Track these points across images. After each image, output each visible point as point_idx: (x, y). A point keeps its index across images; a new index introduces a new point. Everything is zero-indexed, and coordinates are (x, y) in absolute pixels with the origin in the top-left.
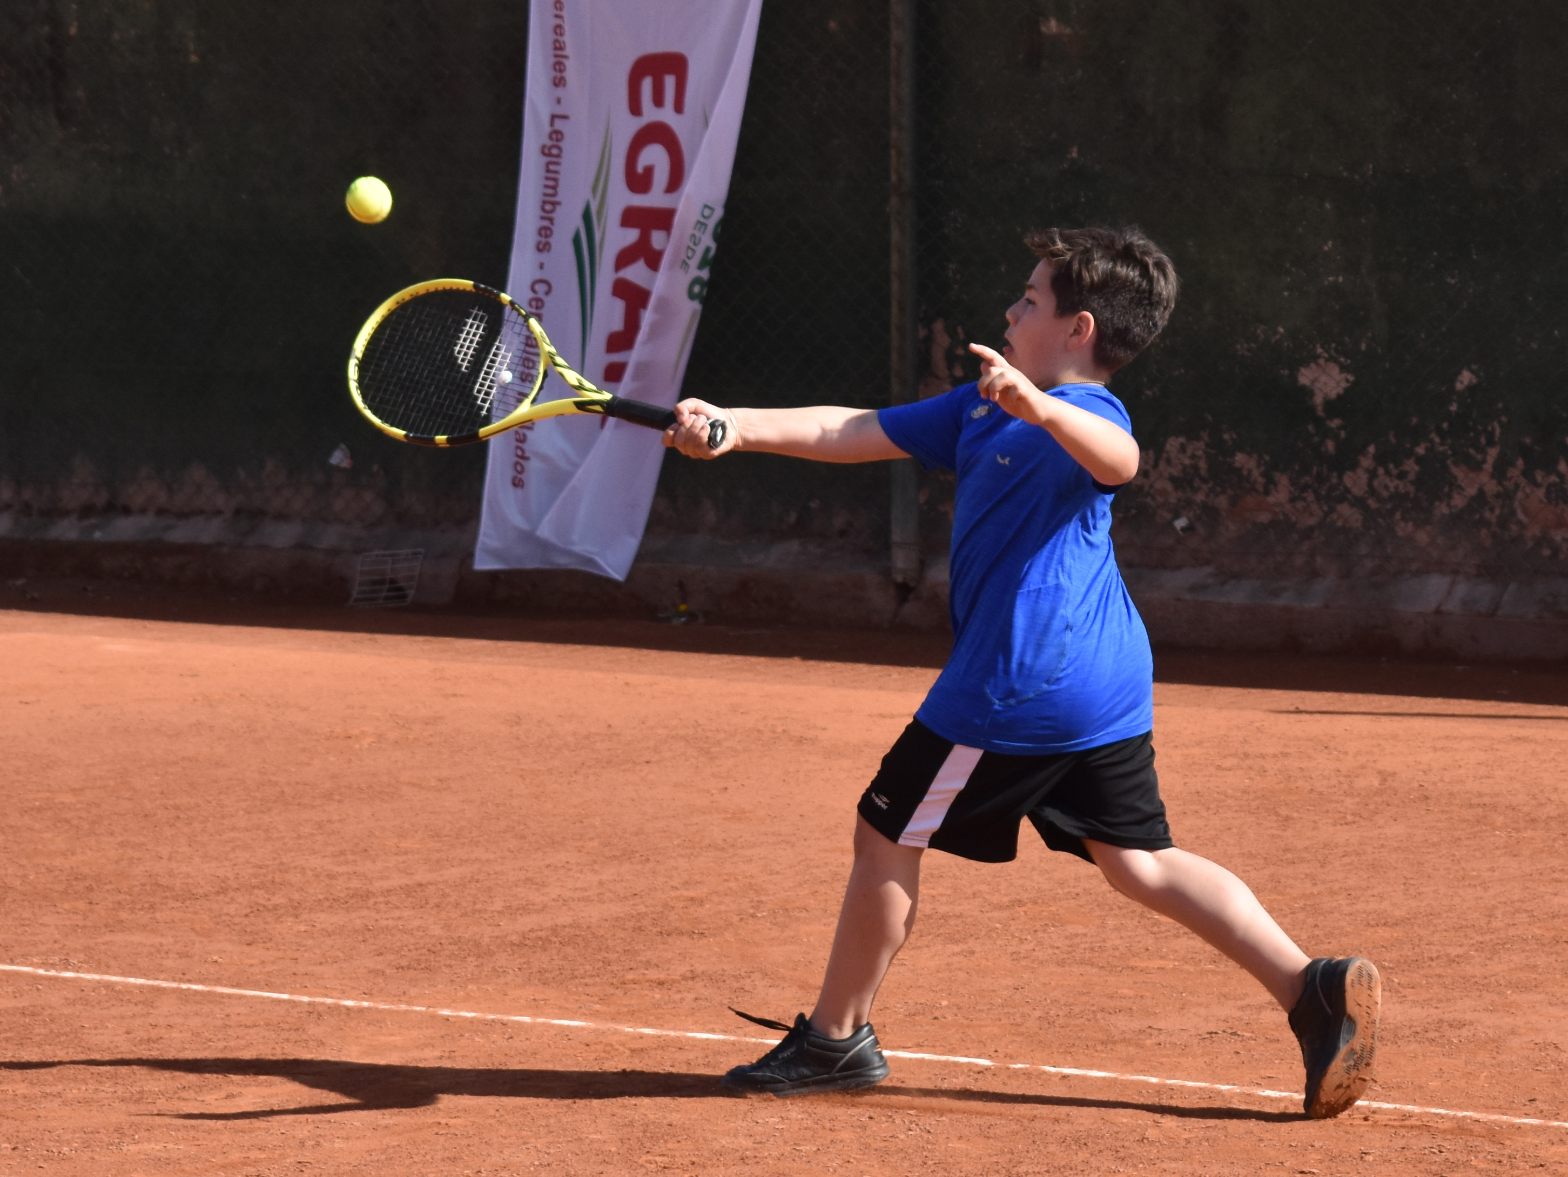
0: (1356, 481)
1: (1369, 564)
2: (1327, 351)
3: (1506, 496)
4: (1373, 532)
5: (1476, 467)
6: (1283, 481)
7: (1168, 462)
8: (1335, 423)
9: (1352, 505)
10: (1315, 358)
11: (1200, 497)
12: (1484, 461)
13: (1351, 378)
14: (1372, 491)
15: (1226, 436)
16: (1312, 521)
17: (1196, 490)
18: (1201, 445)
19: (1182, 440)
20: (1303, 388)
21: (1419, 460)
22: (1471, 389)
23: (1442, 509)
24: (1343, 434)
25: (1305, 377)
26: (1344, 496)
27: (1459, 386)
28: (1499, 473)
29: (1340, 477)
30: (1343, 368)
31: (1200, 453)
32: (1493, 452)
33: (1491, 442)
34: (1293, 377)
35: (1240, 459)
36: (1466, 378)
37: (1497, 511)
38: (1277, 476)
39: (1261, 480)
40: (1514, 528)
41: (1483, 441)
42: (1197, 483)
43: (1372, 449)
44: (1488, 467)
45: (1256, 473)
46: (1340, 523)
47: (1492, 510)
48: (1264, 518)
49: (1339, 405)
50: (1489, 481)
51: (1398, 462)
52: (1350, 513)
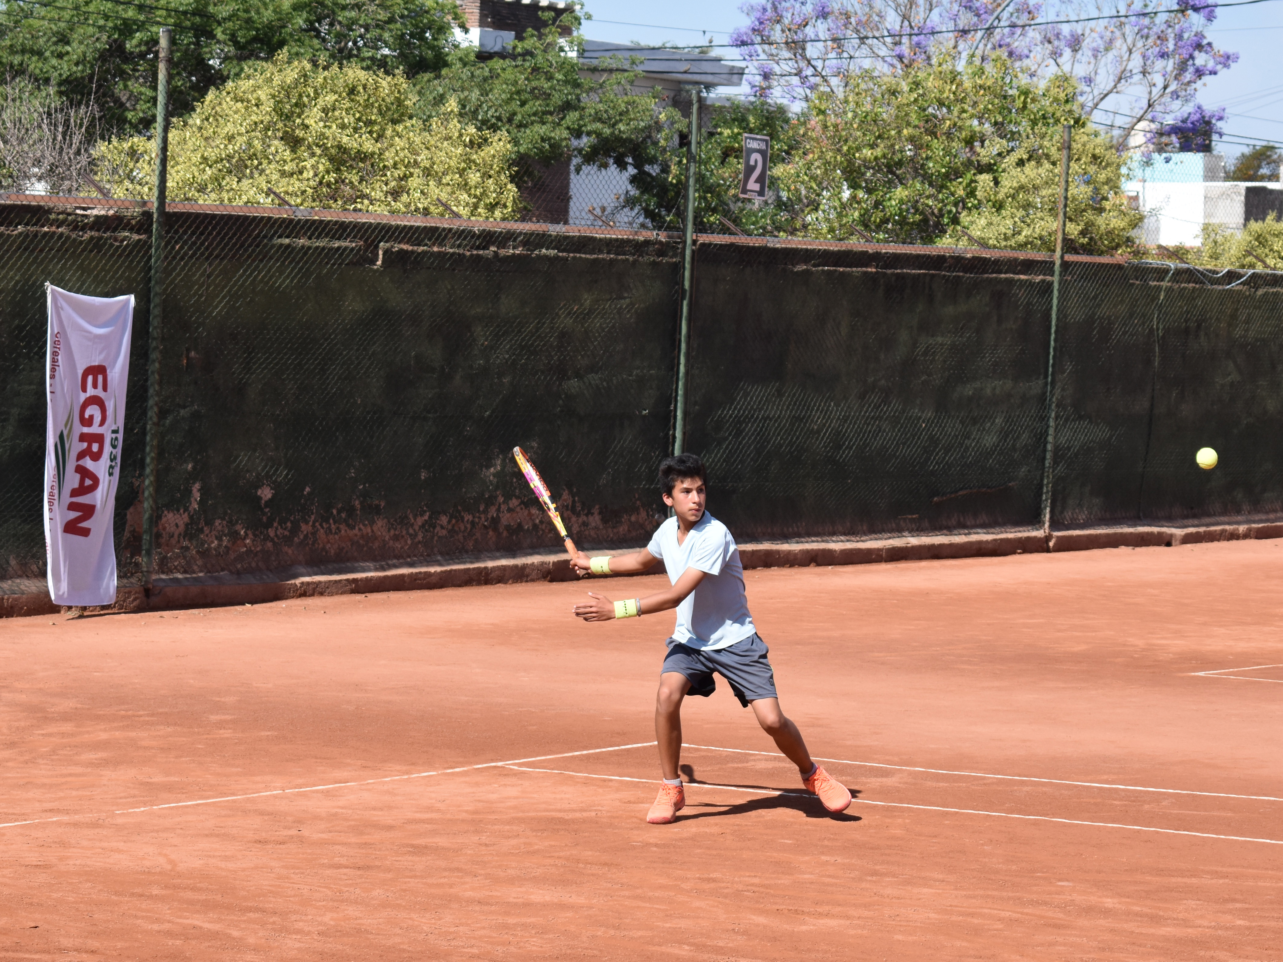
0: (271, 533)
1: (274, 563)
5: (307, 523)
7: (214, 530)
8: (267, 510)
11: (224, 543)
14: (276, 535)
15: (233, 518)
16: (258, 549)
19: (219, 520)
26: (267, 538)
28: (313, 526)
30: (272, 489)
32: (313, 518)
34: (256, 492)
44: (311, 523)
49: (269, 503)
50: (310, 528)
51: (285, 523)
52: (269, 544)
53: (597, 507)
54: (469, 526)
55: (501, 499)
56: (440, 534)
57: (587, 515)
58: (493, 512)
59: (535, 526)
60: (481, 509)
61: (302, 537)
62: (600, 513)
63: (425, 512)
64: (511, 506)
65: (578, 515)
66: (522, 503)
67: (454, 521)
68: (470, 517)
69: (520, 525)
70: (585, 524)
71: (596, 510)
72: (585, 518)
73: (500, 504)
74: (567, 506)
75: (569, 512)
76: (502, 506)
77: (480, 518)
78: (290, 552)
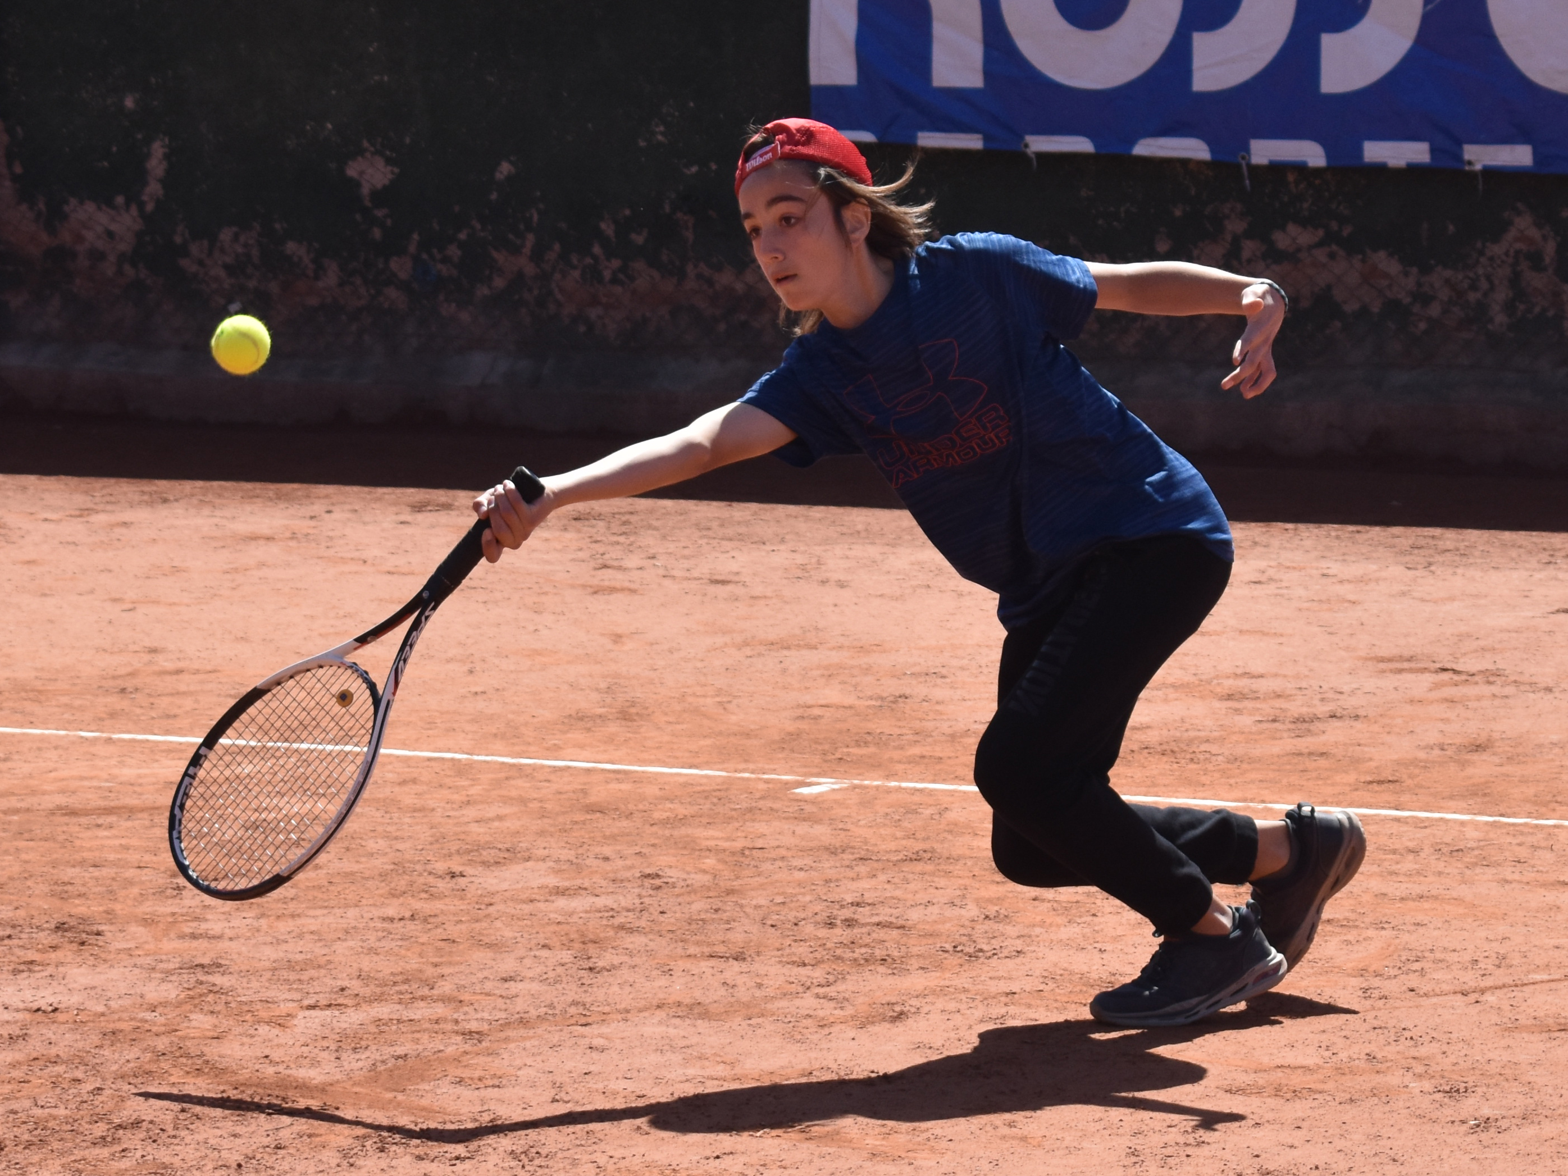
2: (373, 145)
3: (544, 278)
4: (418, 313)
6: (332, 267)
9: (398, 288)
10: (361, 152)
12: (523, 246)
13: (396, 170)
17: (248, 277)
18: (253, 234)
20: (351, 180)
21: (462, 245)
22: (509, 178)
23: (483, 291)
24: (389, 222)
25: (352, 171)
27: (499, 177)
29: (387, 263)
31: (252, 242)
33: (529, 228)
35: (291, 247)
36: (505, 169)
37: (536, 292)
38: (326, 262)
39: (311, 266)
40: (552, 306)
41: (522, 227)
42: (250, 270)
43: (416, 236)
45: (306, 260)
46: (386, 306)
47: (530, 291)
48: (314, 301)
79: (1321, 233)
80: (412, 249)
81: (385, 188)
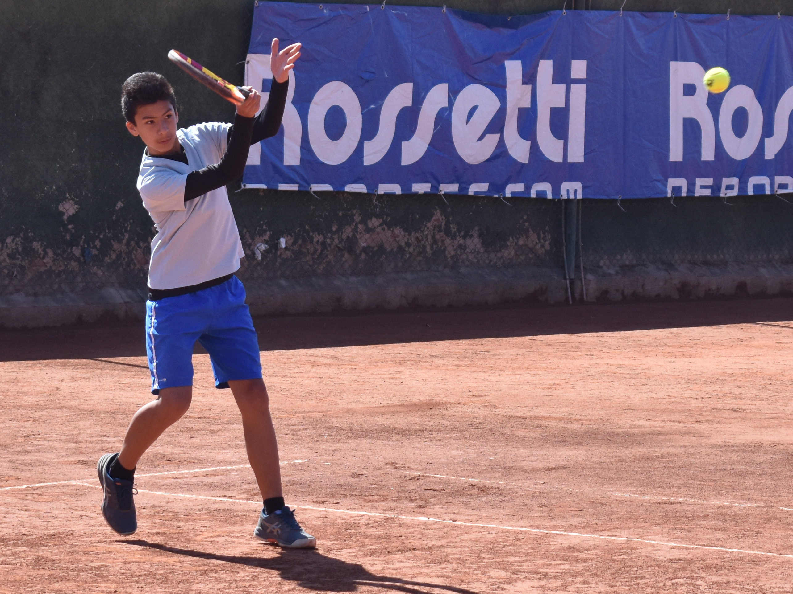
0: (77, 251)
1: (81, 285)
2: (70, 196)
3: (129, 253)
4: (82, 272)
5: (120, 241)
6: (50, 253)
7: (7, 247)
8: (70, 227)
9: (75, 261)
10: (65, 199)
11: (18, 262)
12: (124, 239)
13: (78, 207)
14: (83, 254)
15: (30, 234)
16: (61, 269)
17: (18, 259)
18: (20, 239)
19: (12, 238)
20: (61, 211)
21: (101, 240)
22: (121, 209)
23: (107, 259)
24: (73, 231)
25: (61, 208)
26: (71, 257)
27: (116, 208)
28: (128, 244)
29: (71, 249)
30: (76, 203)
31: (19, 243)
32: (127, 236)
33: (126, 231)
34: (57, 207)
35: (35, 244)
36: (120, 204)
37: (126, 260)
38: (48, 250)
39: (42, 252)
40: (132, 266)
41: (123, 231)
42: (18, 256)
43: (83, 237)
44: (125, 241)
45: (40, 250)
46: (70, 269)
47: (124, 259)
48: (42, 269)
49: (72, 219)
50: (124, 247)
51: (94, 242)
52: (74, 264)
53: (476, 228)
54: (319, 247)
55: (357, 218)
56: (284, 256)
57: (464, 237)
58: (348, 231)
59: (400, 248)
60: (334, 229)
61: (114, 256)
62: (480, 236)
63: (265, 231)
64: (370, 225)
65: (453, 237)
66: (384, 223)
67: (300, 241)
68: (321, 238)
69: (381, 247)
70: (461, 247)
71: (475, 233)
72: (462, 241)
73: (357, 224)
74: (440, 227)
75: (442, 234)
76: (360, 226)
77: (332, 239)
78: (100, 273)
79: (381, 221)
80: (81, 242)
81: (73, 215)
